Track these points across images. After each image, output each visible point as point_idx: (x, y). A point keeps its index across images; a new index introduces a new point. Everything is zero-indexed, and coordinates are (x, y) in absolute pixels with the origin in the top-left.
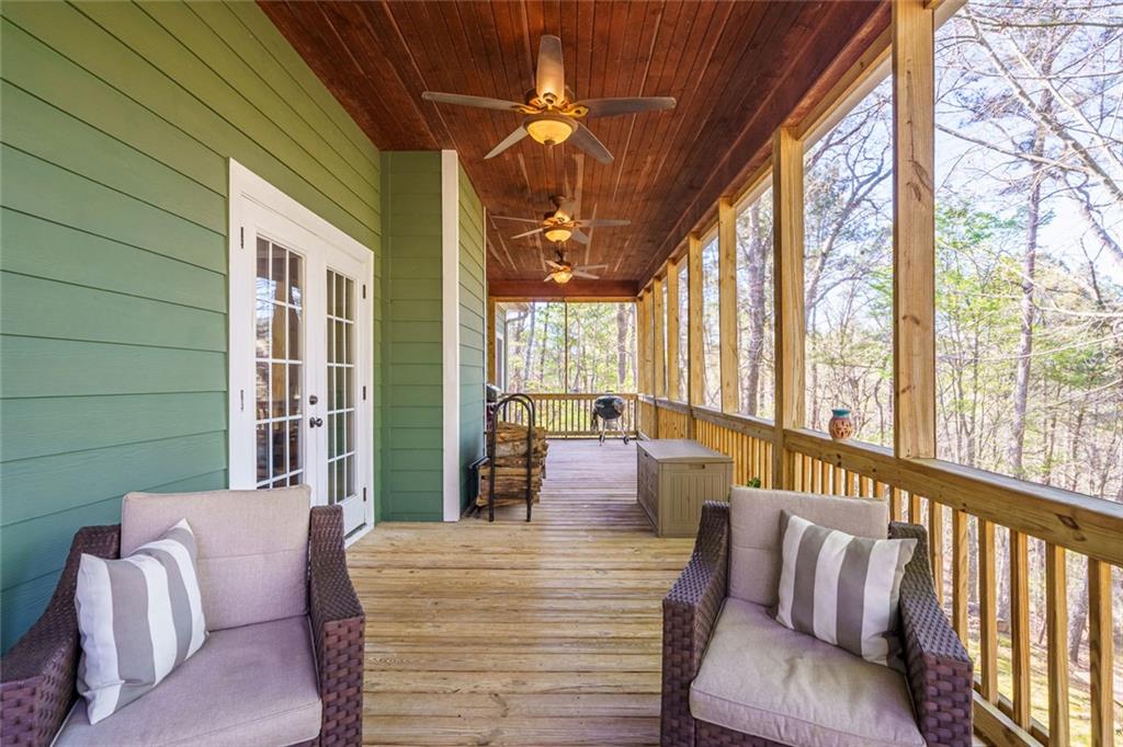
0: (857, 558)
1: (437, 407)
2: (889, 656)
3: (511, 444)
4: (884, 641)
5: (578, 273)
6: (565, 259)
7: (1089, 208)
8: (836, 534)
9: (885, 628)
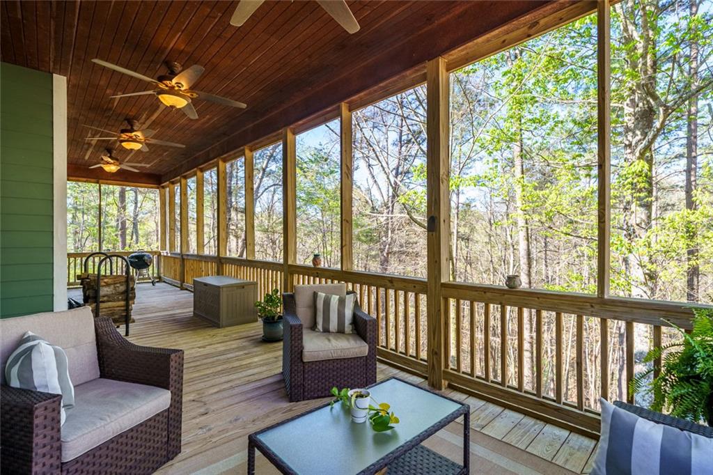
0: (342, 302)
1: (50, 263)
2: (352, 330)
3: (112, 286)
4: (351, 326)
5: (124, 167)
6: (113, 155)
7: (369, 165)
8: (334, 296)
9: (351, 322)
